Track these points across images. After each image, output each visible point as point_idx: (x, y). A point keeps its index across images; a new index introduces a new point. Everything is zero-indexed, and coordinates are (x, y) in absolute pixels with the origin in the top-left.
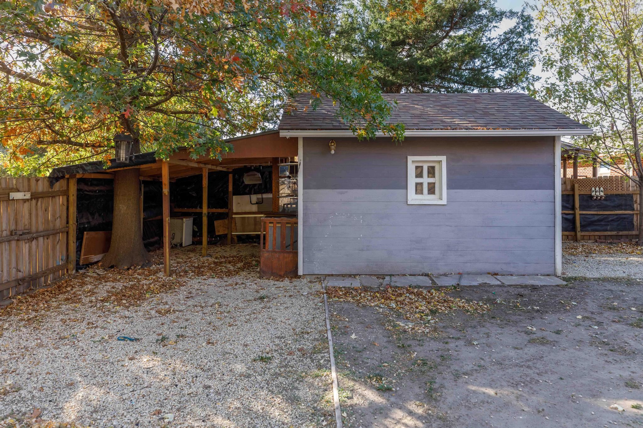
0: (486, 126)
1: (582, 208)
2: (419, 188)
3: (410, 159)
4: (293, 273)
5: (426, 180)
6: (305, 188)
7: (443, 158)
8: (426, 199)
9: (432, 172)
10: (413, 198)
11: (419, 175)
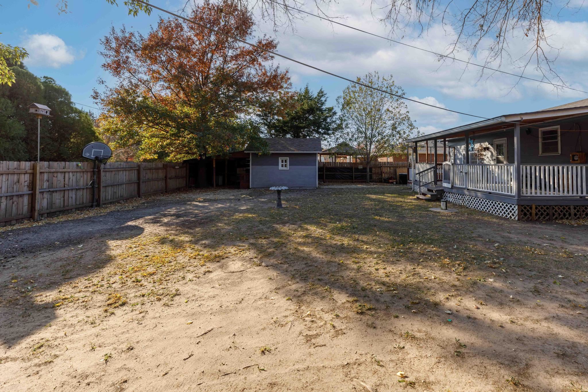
0: (298, 150)
1: (355, 172)
2: (282, 166)
3: (279, 158)
4: (248, 188)
5: (284, 163)
6: (252, 165)
7: (288, 158)
8: (284, 168)
9: (286, 161)
10: (280, 168)
11: (282, 162)
